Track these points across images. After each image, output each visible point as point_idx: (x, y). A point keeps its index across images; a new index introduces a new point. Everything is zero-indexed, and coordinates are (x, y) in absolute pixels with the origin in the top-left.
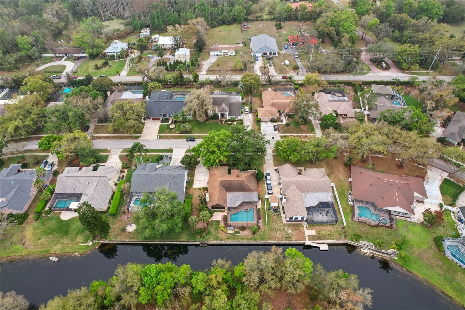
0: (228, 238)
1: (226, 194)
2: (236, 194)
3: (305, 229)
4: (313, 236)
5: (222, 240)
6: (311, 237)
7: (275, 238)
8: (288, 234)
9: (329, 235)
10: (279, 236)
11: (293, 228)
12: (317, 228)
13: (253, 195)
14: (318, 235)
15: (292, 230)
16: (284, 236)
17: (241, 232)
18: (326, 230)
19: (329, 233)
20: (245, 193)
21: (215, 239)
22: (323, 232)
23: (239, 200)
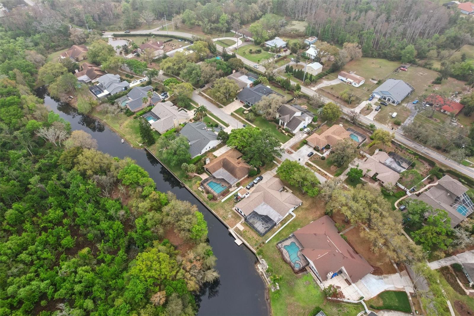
0: (195, 191)
1: (220, 168)
2: (226, 171)
3: (240, 222)
4: (239, 230)
5: (192, 189)
6: (237, 230)
7: (217, 212)
8: (227, 216)
9: (249, 238)
10: (221, 213)
11: (234, 216)
12: (248, 228)
13: (234, 180)
14: (242, 232)
15: (232, 217)
16: (224, 215)
17: (205, 193)
18: (251, 234)
19: (251, 237)
20: (231, 175)
21: (189, 187)
22: (247, 234)
23: (223, 176)
